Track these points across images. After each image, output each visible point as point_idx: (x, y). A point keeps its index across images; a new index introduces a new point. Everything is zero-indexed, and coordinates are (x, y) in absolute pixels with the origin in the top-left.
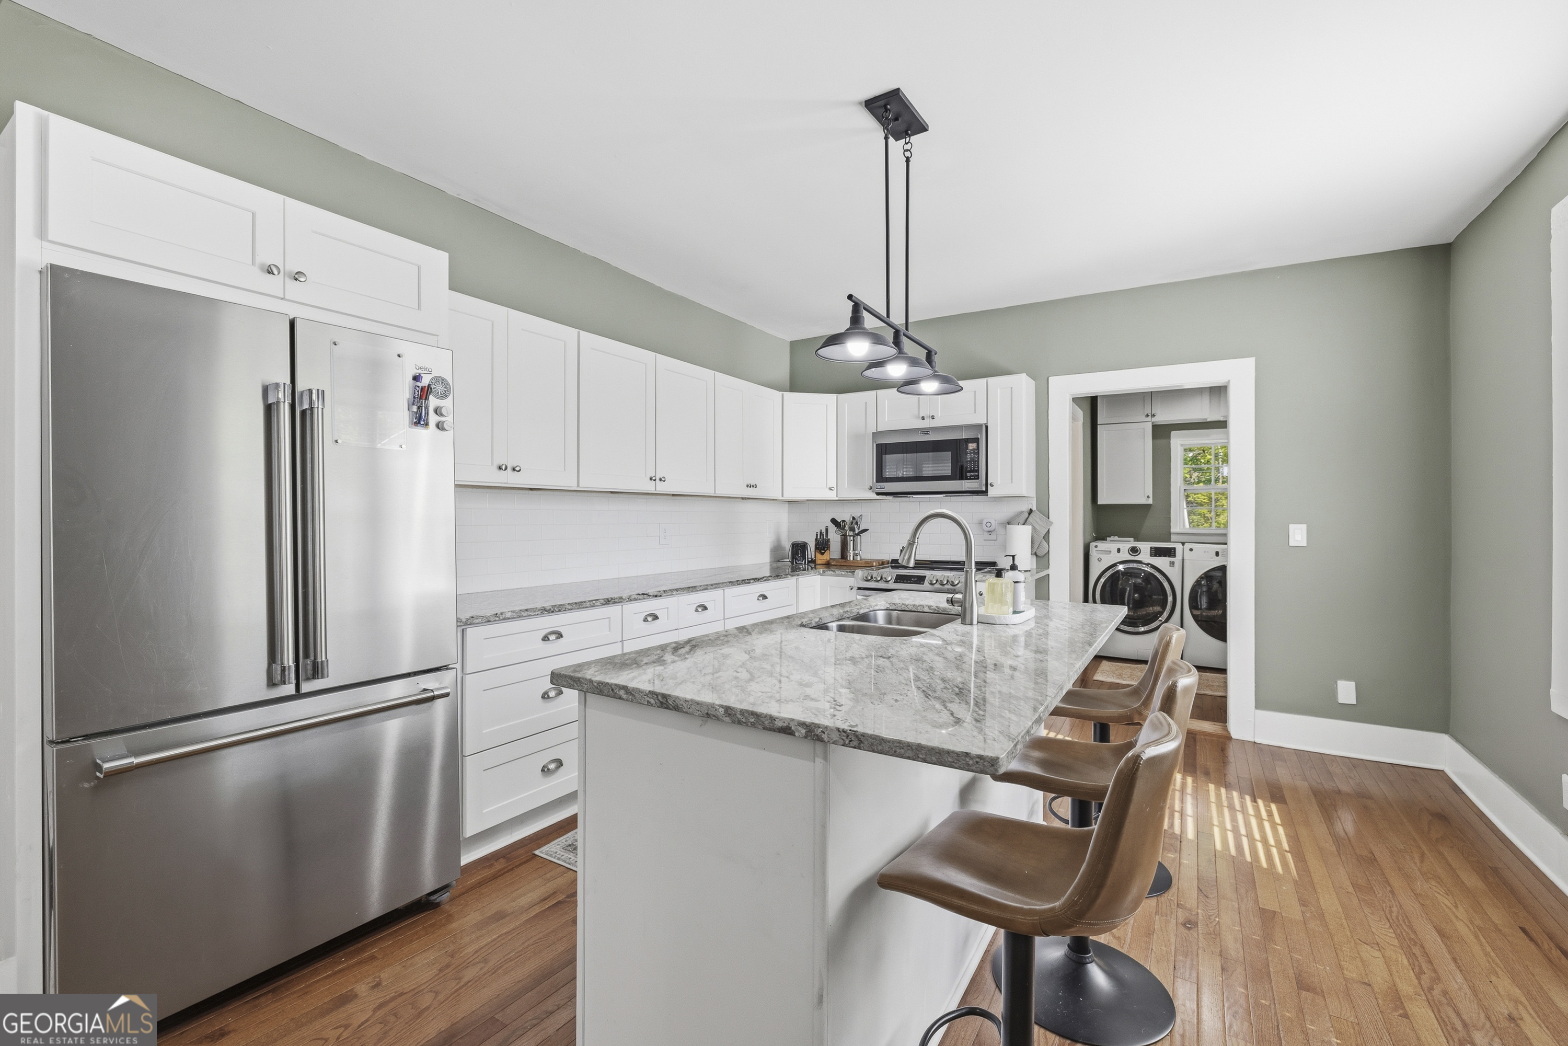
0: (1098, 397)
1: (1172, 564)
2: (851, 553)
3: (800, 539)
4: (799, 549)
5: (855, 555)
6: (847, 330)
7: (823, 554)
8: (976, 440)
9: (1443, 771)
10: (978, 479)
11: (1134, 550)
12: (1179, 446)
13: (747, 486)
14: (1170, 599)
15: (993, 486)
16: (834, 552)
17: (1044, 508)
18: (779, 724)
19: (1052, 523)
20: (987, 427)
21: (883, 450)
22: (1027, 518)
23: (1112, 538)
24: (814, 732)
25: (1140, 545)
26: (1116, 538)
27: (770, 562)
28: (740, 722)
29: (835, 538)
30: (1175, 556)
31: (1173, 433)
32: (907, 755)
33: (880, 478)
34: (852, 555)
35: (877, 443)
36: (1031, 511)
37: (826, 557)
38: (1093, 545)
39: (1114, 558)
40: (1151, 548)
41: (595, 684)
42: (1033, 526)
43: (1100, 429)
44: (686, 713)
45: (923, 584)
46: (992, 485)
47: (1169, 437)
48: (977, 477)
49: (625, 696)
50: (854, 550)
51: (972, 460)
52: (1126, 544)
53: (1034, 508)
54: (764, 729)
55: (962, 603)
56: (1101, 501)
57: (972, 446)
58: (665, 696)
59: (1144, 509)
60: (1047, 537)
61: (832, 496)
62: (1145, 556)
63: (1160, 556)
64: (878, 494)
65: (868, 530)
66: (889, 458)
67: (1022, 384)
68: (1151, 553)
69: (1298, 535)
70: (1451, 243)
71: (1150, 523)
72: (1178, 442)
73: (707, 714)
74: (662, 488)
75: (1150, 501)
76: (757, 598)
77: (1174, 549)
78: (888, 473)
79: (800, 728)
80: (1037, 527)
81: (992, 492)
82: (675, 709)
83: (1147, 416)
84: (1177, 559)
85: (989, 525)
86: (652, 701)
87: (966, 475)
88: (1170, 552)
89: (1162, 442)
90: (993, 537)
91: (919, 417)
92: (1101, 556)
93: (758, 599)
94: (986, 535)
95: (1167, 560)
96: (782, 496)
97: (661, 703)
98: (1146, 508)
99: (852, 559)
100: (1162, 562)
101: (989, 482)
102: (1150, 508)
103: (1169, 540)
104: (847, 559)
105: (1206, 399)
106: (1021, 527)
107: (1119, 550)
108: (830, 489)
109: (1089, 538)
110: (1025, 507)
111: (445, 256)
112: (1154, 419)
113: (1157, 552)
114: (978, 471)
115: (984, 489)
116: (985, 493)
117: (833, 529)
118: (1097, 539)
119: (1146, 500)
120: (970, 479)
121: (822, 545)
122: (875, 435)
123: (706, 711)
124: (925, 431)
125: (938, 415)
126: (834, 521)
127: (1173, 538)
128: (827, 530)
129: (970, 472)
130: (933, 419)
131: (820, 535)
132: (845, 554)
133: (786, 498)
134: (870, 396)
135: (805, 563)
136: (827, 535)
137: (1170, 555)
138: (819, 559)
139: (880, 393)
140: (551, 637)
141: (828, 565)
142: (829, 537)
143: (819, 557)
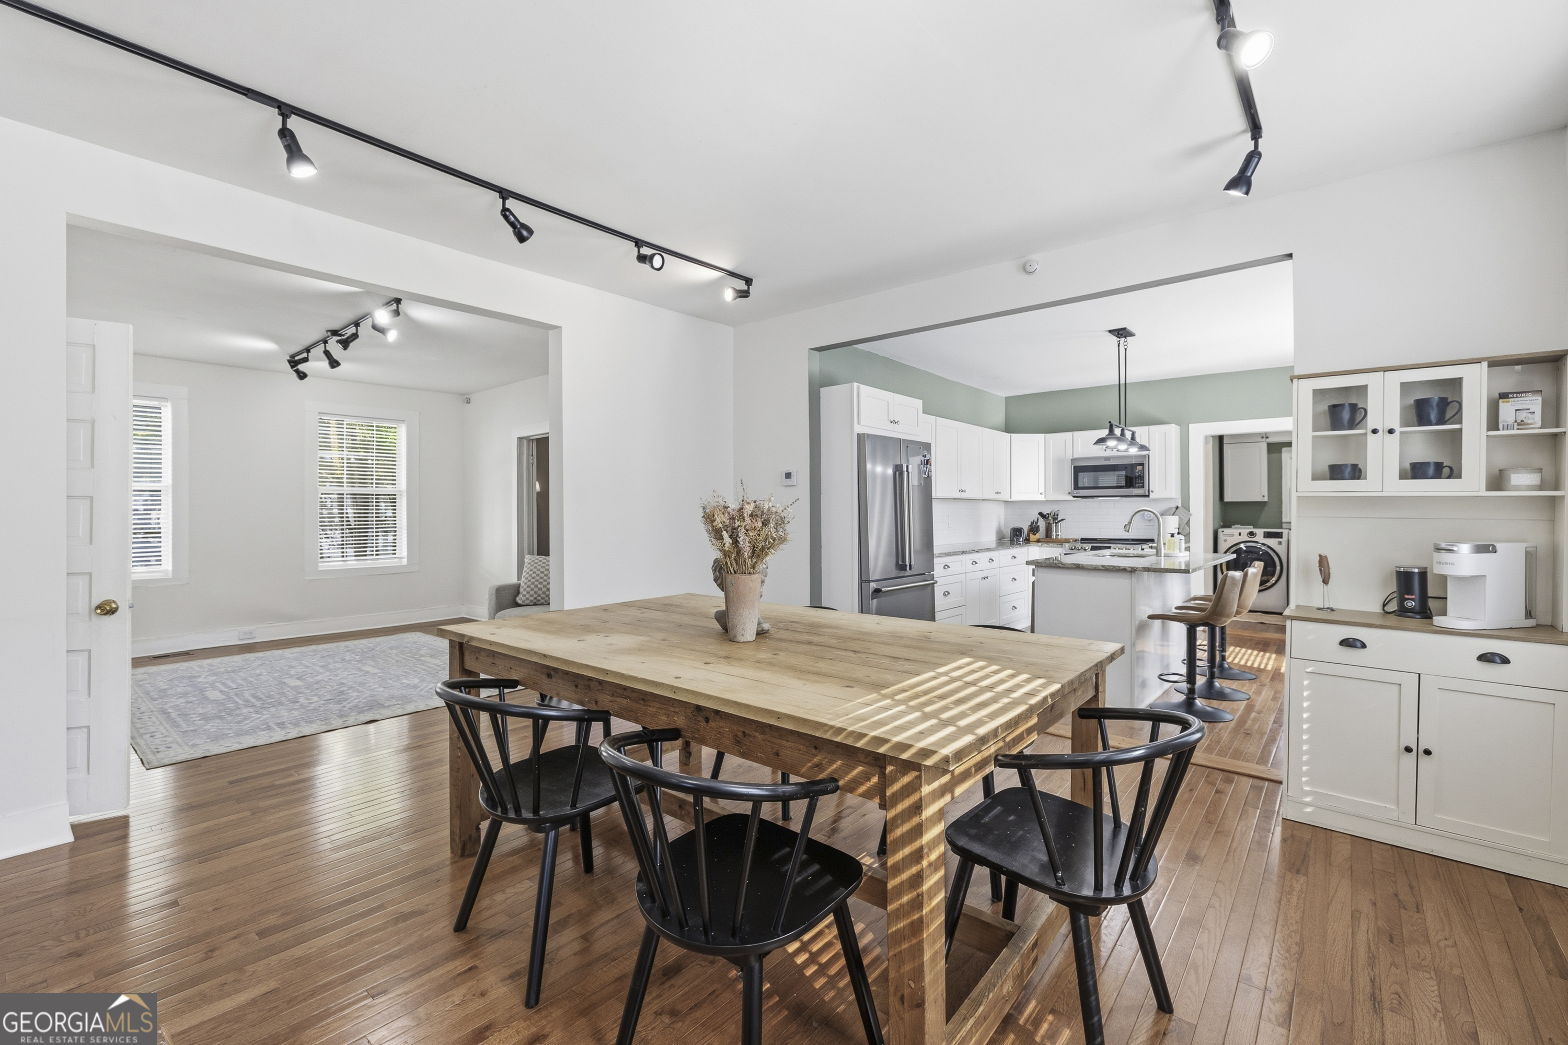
0: (1225, 437)
1: (1280, 543)
2: (1054, 533)
3: (1017, 525)
4: (1017, 532)
5: (1057, 535)
7: (1035, 534)
8: (1142, 465)
11: (1251, 534)
13: (996, 493)
14: (1278, 568)
16: (1041, 534)
17: (1186, 505)
19: (1191, 515)
20: (1149, 456)
21: (1078, 470)
22: (1175, 512)
23: (1236, 526)
25: (1255, 530)
26: (1239, 526)
28: (1107, 569)
29: (1042, 524)
30: (1282, 538)
31: (1284, 449)
33: (1076, 487)
34: (1055, 535)
35: (1076, 465)
37: (1038, 536)
38: (1220, 530)
39: (1237, 539)
40: (1264, 532)
42: (1180, 517)
43: (1226, 447)
44: (1087, 568)
46: (1152, 492)
47: (1280, 452)
48: (1143, 487)
49: (1062, 566)
50: (1056, 532)
51: (1140, 476)
52: (1245, 530)
53: (1180, 505)
55: (1156, 548)
56: (1227, 499)
57: (1139, 468)
59: (1261, 505)
60: (1188, 523)
61: (1042, 498)
62: (1260, 538)
63: (1271, 538)
64: (1074, 497)
65: (1064, 519)
66: (1081, 475)
67: (1172, 430)
68: (1264, 536)
71: (1265, 515)
73: (1095, 568)
74: (964, 495)
75: (1266, 499)
76: (1011, 557)
77: (1282, 533)
78: (1080, 485)
80: (1182, 517)
81: (1152, 495)
82: (1083, 568)
83: (1263, 437)
84: (1284, 540)
86: (1073, 566)
87: (1136, 485)
88: (1279, 535)
89: (1275, 456)
90: (1151, 524)
92: (1226, 538)
94: (1146, 522)
95: (1276, 540)
98: (1262, 504)
99: (1054, 537)
100: (1272, 542)
101: (1151, 489)
102: (1266, 504)
103: (1281, 528)
104: (1051, 537)
106: (1171, 517)
107: (1240, 534)
108: (1041, 494)
109: (1217, 526)
110: (1174, 505)
111: (921, 401)
112: (1270, 439)
113: (1268, 535)
114: (1143, 483)
115: (1147, 494)
116: (1148, 496)
117: (1041, 519)
118: (1223, 527)
119: (1263, 499)
120: (1139, 487)
121: (1034, 529)
122: (1073, 460)
124: (1107, 459)
126: (1041, 514)
127: (1284, 525)
128: (1038, 519)
129: (1138, 483)
131: (1032, 523)
132: (1049, 534)
133: (1010, 500)
134: (1068, 435)
135: (1021, 540)
136: (1037, 523)
137: (1278, 538)
138: (1032, 537)
139: (1076, 433)
140: (946, 567)
141: (1038, 541)
142: (1039, 524)
143: (1032, 536)
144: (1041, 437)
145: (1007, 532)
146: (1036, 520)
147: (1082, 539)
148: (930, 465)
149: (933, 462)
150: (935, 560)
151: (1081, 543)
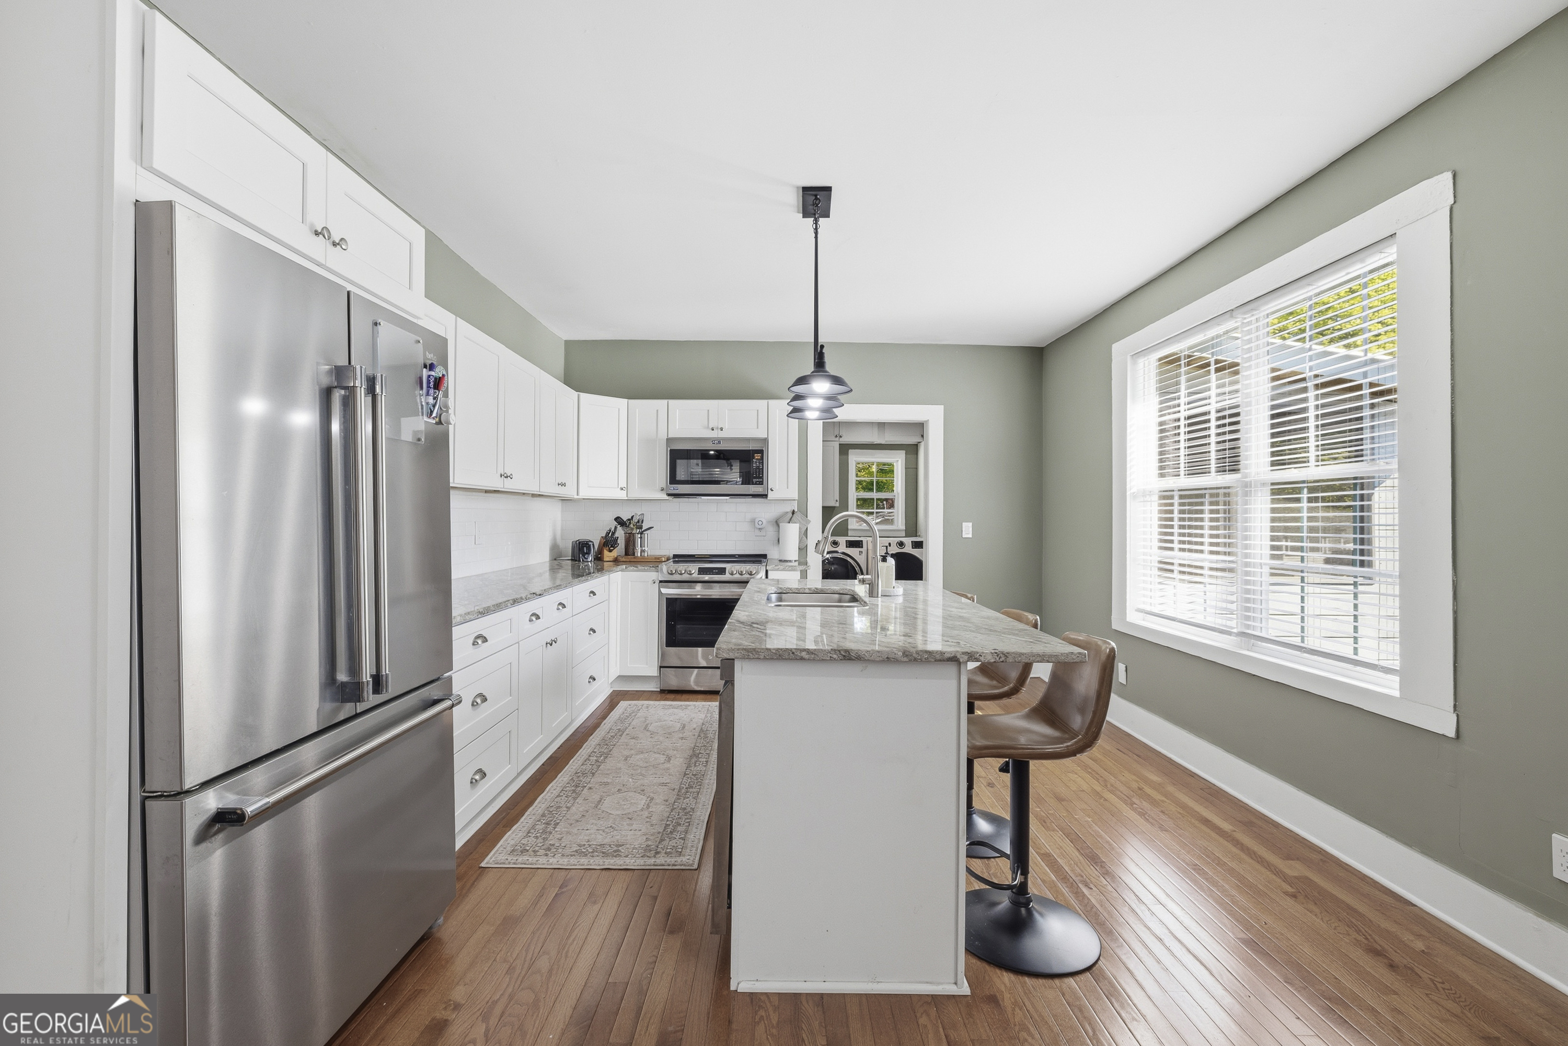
2: (638, 549)
3: (583, 536)
4: (582, 548)
5: (642, 551)
6: (812, 372)
7: (611, 552)
8: (760, 452)
9: (1039, 678)
10: (762, 484)
11: (835, 543)
12: (854, 462)
13: (559, 484)
15: (772, 490)
16: (620, 550)
17: (805, 509)
18: (947, 656)
19: (809, 522)
20: (767, 442)
21: (676, 456)
22: (791, 518)
24: (974, 656)
27: (550, 561)
28: (915, 660)
29: (620, 533)
30: (862, 547)
31: (850, 451)
32: (1037, 660)
33: (673, 480)
34: (639, 551)
35: (672, 448)
36: (793, 512)
37: (615, 553)
41: (774, 651)
42: (795, 525)
44: (869, 660)
45: (725, 574)
47: (847, 454)
48: (760, 483)
49: (807, 657)
50: (641, 547)
51: (758, 468)
53: (796, 510)
54: (935, 661)
57: (757, 456)
58: (847, 651)
60: (806, 532)
61: (622, 495)
62: (842, 548)
63: (851, 547)
64: (669, 495)
65: (653, 527)
66: (681, 464)
68: (846, 545)
69: (967, 530)
70: (1043, 348)
72: (854, 458)
73: (887, 658)
74: (509, 485)
75: (838, 504)
76: (588, 595)
77: (862, 541)
78: (679, 477)
79: (962, 656)
80: (802, 524)
81: (771, 495)
82: (858, 659)
83: (836, 436)
84: (864, 550)
85: (760, 523)
86: (835, 656)
87: (752, 481)
88: (858, 544)
89: (844, 457)
90: (763, 533)
91: (708, 427)
93: (590, 596)
94: (757, 531)
95: (856, 550)
96: (578, 495)
97: (844, 656)
99: (639, 555)
100: (853, 552)
101: (769, 487)
102: (834, 509)
104: (634, 554)
105: (876, 430)
108: (620, 490)
110: (788, 508)
112: (841, 439)
113: (849, 544)
114: (761, 477)
115: (765, 493)
116: (764, 496)
117: (619, 528)
119: (836, 503)
120: (756, 484)
121: (609, 542)
122: (668, 441)
123: (886, 656)
124: (714, 441)
125: (726, 427)
126: (618, 520)
128: (616, 528)
129: (755, 478)
130: (722, 430)
131: (608, 534)
132: (631, 551)
133: (576, 497)
134: (661, 404)
135: (590, 559)
136: (613, 533)
137: (859, 547)
138: (608, 555)
139: (673, 403)
140: (480, 641)
141: (616, 561)
142: (616, 535)
143: (606, 553)
144: (621, 403)
145: (567, 547)
146: (613, 529)
147: (675, 556)
148: (446, 395)
149: (450, 381)
150: (455, 630)
151: (675, 562)
